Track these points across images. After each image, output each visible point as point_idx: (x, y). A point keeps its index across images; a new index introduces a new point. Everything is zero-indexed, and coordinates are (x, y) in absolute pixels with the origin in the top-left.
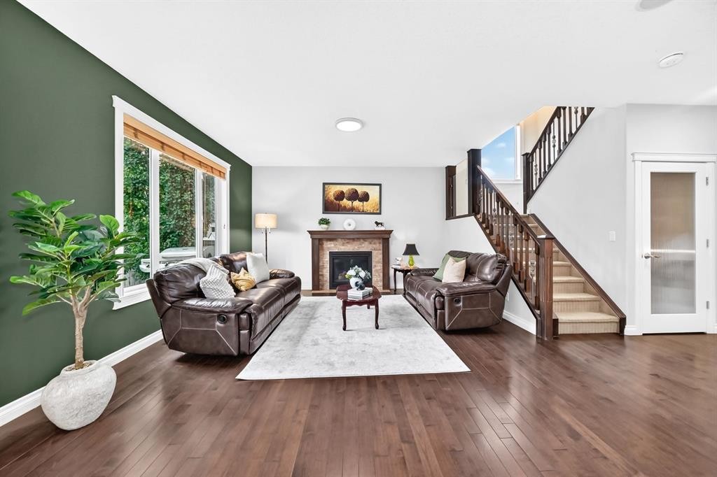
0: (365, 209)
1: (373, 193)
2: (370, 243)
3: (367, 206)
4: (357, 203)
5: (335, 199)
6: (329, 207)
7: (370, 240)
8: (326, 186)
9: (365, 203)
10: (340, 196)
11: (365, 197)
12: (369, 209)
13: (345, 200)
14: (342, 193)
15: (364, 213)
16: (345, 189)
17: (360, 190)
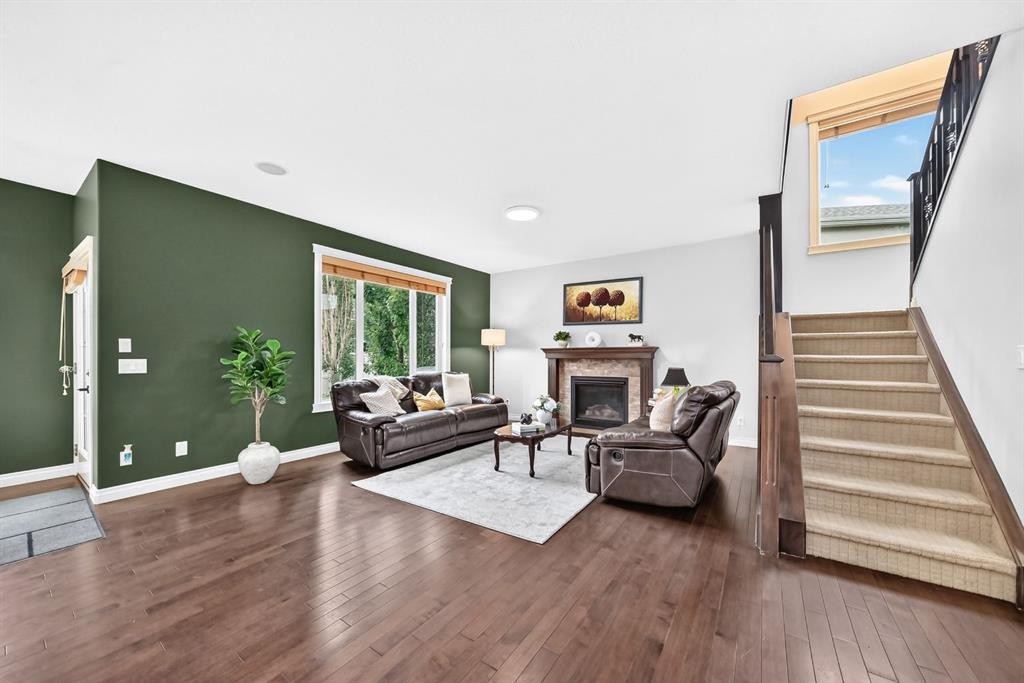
0: (618, 317)
1: (630, 291)
2: (626, 366)
3: (620, 311)
4: (607, 309)
5: (579, 304)
6: (572, 316)
7: (626, 361)
8: (568, 288)
9: (618, 307)
10: (585, 300)
11: (619, 299)
12: (623, 315)
13: (591, 305)
14: (588, 295)
15: (617, 322)
16: (591, 290)
17: (612, 288)
